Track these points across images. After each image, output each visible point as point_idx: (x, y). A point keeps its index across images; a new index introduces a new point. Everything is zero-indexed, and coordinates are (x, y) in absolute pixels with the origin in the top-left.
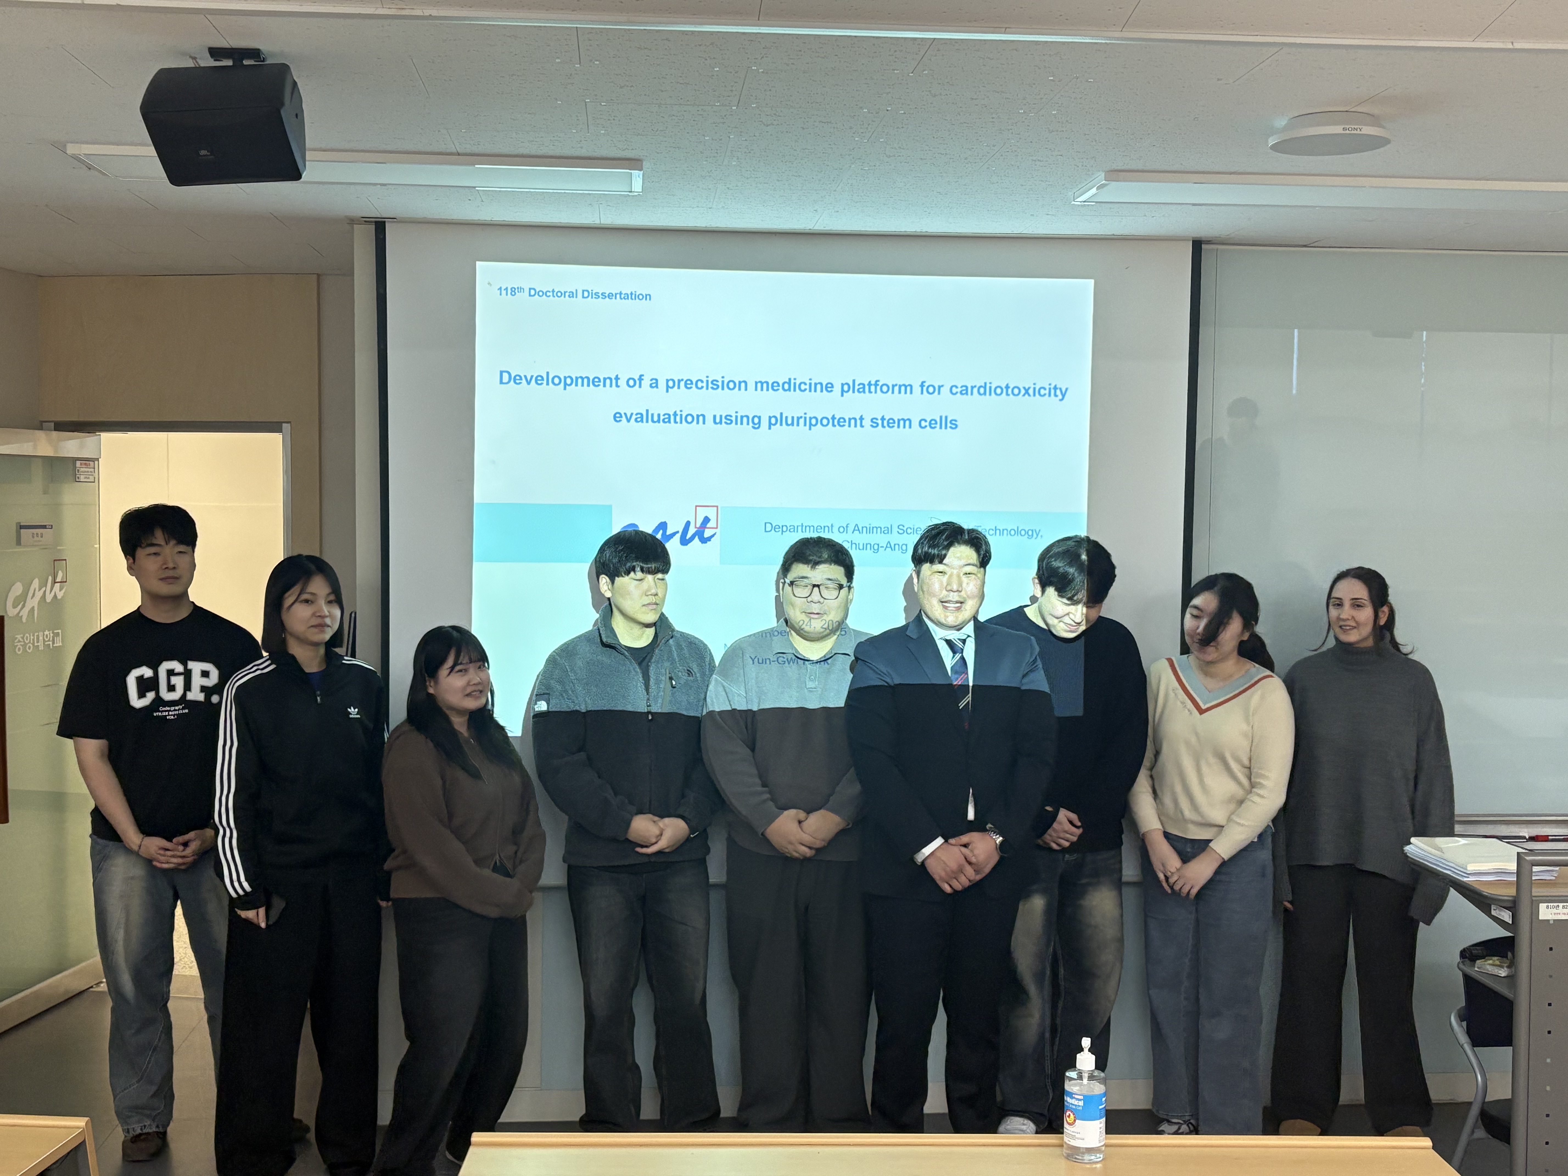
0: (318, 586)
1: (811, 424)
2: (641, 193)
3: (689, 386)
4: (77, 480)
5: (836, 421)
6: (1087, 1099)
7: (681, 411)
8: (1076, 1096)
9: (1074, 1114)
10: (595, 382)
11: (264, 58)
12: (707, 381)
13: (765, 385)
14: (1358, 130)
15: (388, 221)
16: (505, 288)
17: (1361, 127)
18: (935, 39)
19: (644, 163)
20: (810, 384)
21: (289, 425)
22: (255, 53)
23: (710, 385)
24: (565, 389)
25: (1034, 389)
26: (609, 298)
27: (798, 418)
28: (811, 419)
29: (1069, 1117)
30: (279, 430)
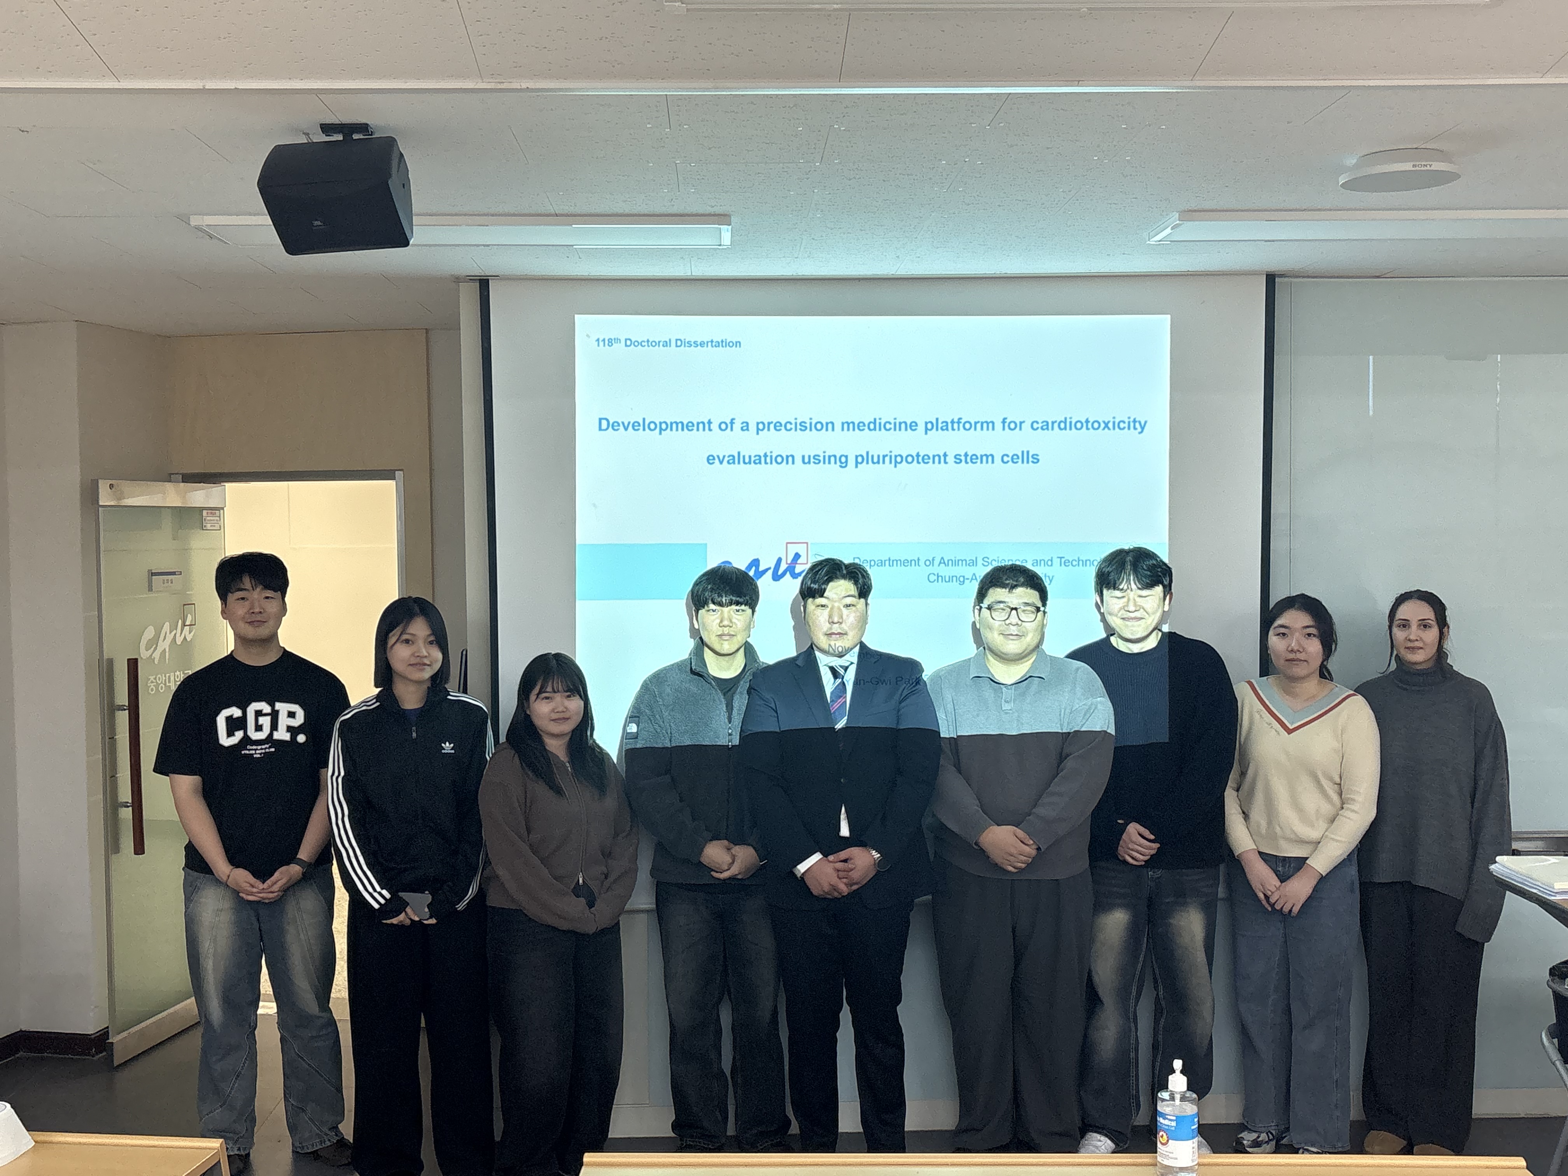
0: (419, 628)
1: (896, 462)
2: (730, 247)
3: (778, 428)
4: (204, 528)
5: (920, 459)
6: (1179, 1119)
7: (771, 452)
8: (1169, 1117)
9: (1167, 1134)
10: (688, 426)
11: (371, 131)
12: (796, 423)
13: (851, 425)
14: (1428, 166)
15: (491, 279)
16: (602, 339)
17: (1430, 163)
18: (1010, 94)
19: (732, 218)
20: (895, 424)
21: (401, 472)
22: (363, 128)
23: (799, 427)
24: (660, 433)
25: (1114, 423)
26: (701, 346)
27: (884, 457)
28: (896, 456)
29: (1162, 1137)
30: (393, 478)
